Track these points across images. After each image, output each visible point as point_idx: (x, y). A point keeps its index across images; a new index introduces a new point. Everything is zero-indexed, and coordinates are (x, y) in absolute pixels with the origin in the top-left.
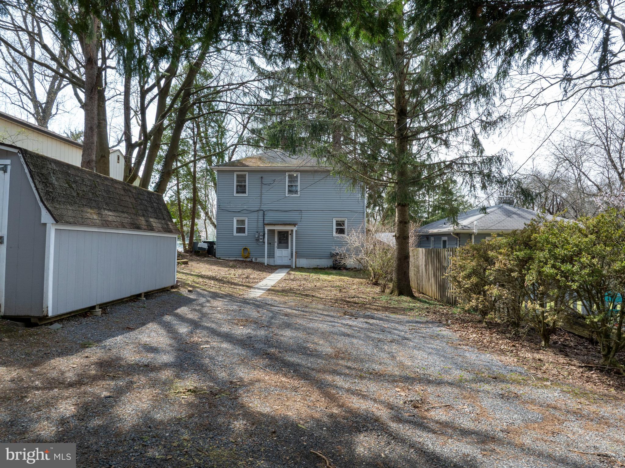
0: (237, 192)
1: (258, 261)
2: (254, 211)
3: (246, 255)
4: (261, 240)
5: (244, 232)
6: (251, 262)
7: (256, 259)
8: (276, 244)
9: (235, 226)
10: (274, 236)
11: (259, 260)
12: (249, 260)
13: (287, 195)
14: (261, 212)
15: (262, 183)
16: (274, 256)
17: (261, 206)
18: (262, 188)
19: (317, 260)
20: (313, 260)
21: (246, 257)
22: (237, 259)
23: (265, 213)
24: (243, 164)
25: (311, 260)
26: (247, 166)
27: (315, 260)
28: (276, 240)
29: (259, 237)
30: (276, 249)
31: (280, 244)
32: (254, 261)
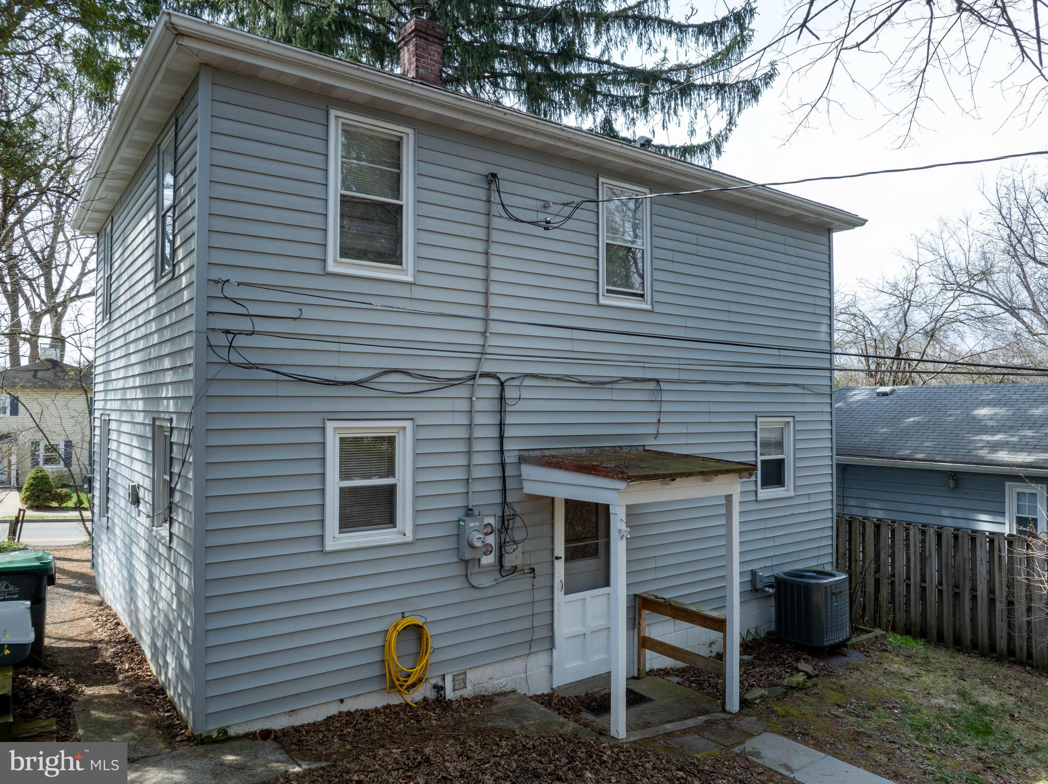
0: (345, 250)
1: (468, 692)
2: (451, 383)
5: (389, 520)
7: (460, 681)
8: (560, 570)
9: (333, 482)
10: (553, 524)
12: (418, 694)
13: (602, 298)
14: (488, 389)
16: (551, 637)
17: (484, 347)
18: (488, 241)
23: (508, 393)
28: (560, 545)
30: (559, 596)
32: (452, 694)
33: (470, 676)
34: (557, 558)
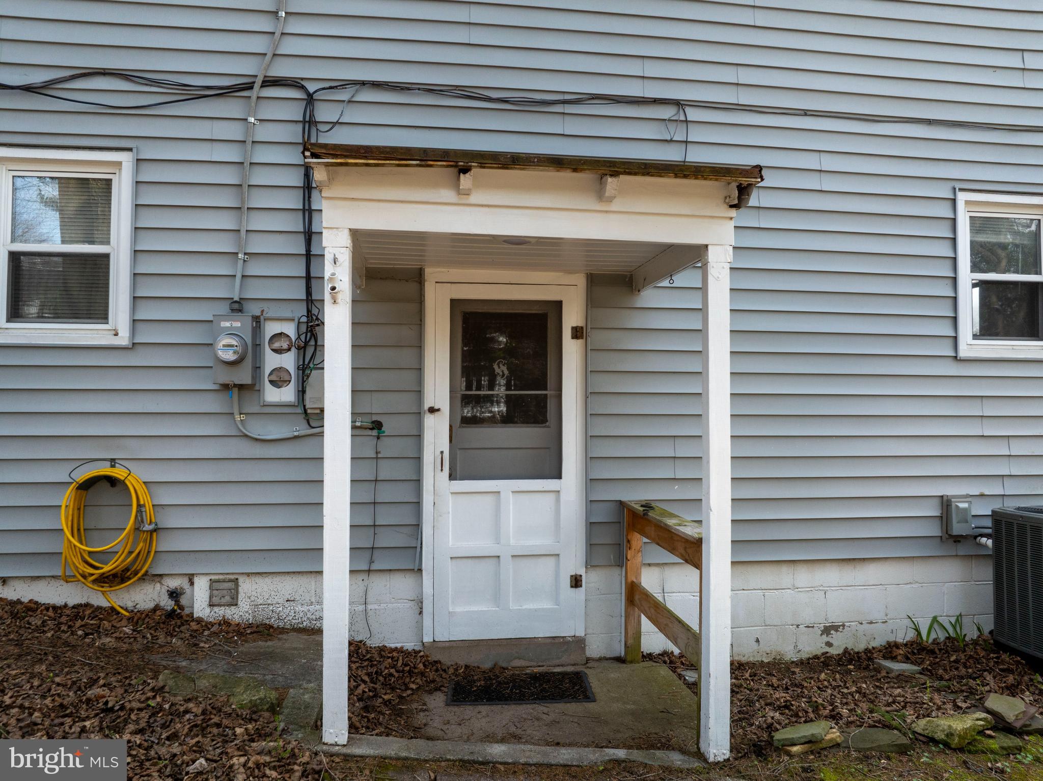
1: (241, 613)
2: (209, 95)
3: (117, 549)
4: (273, 395)
10: (420, 344)
14: (281, 108)
17: (274, 37)
21: (118, 578)
23: (324, 113)
28: (438, 385)
31: (482, 434)
32: (208, 610)
33: (247, 587)
34: (432, 410)
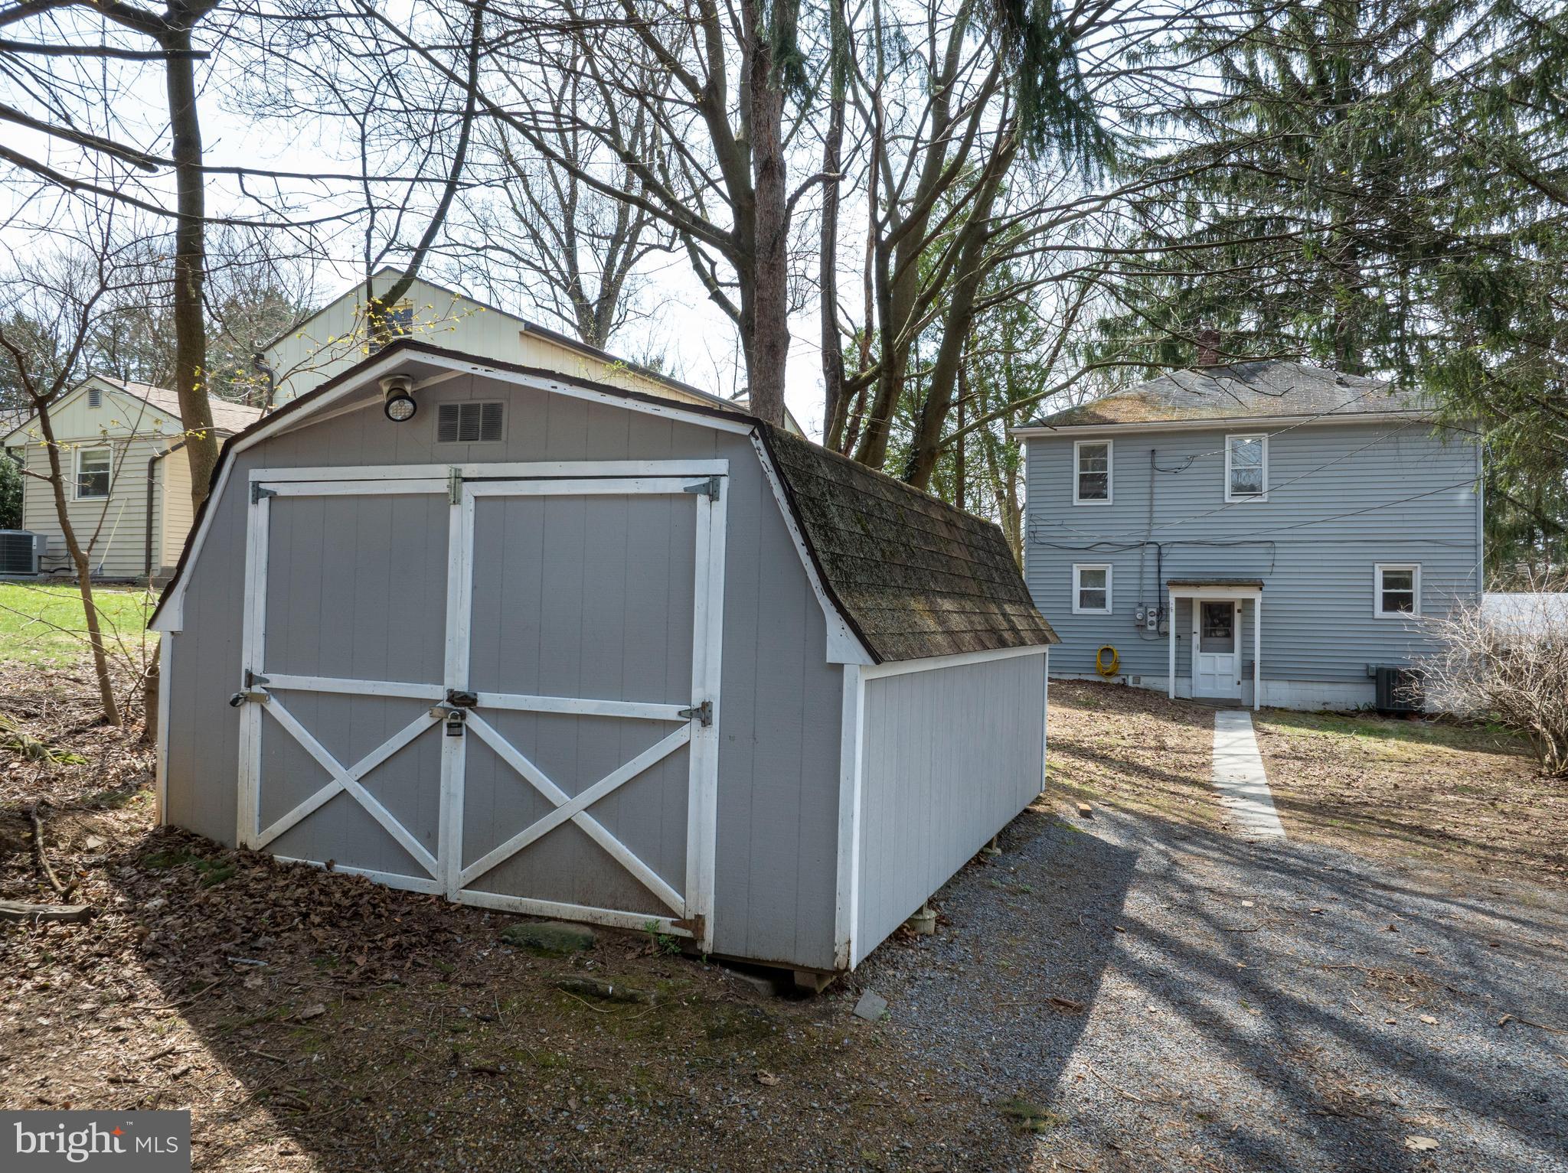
0: (1082, 496)
1: (1141, 685)
2: (1131, 547)
3: (1110, 667)
4: (1150, 628)
5: (1103, 605)
6: (1123, 686)
7: (1137, 679)
8: (1196, 639)
9: (1077, 588)
10: (1191, 614)
11: (1146, 682)
12: (1115, 680)
13: (1227, 500)
14: (1152, 550)
15: (1154, 468)
16: (1190, 671)
17: (1149, 531)
18: (1152, 481)
19: (1326, 687)
20: (1310, 686)
21: (1109, 674)
22: (1083, 677)
23: (1163, 551)
24: (1099, 417)
25: (1303, 686)
26: (1112, 422)
27: (1315, 686)
28: (1197, 626)
29: (1145, 618)
30: (1196, 653)
31: (1209, 640)
32: (1132, 684)
33: (1143, 679)
34: (1195, 632)
